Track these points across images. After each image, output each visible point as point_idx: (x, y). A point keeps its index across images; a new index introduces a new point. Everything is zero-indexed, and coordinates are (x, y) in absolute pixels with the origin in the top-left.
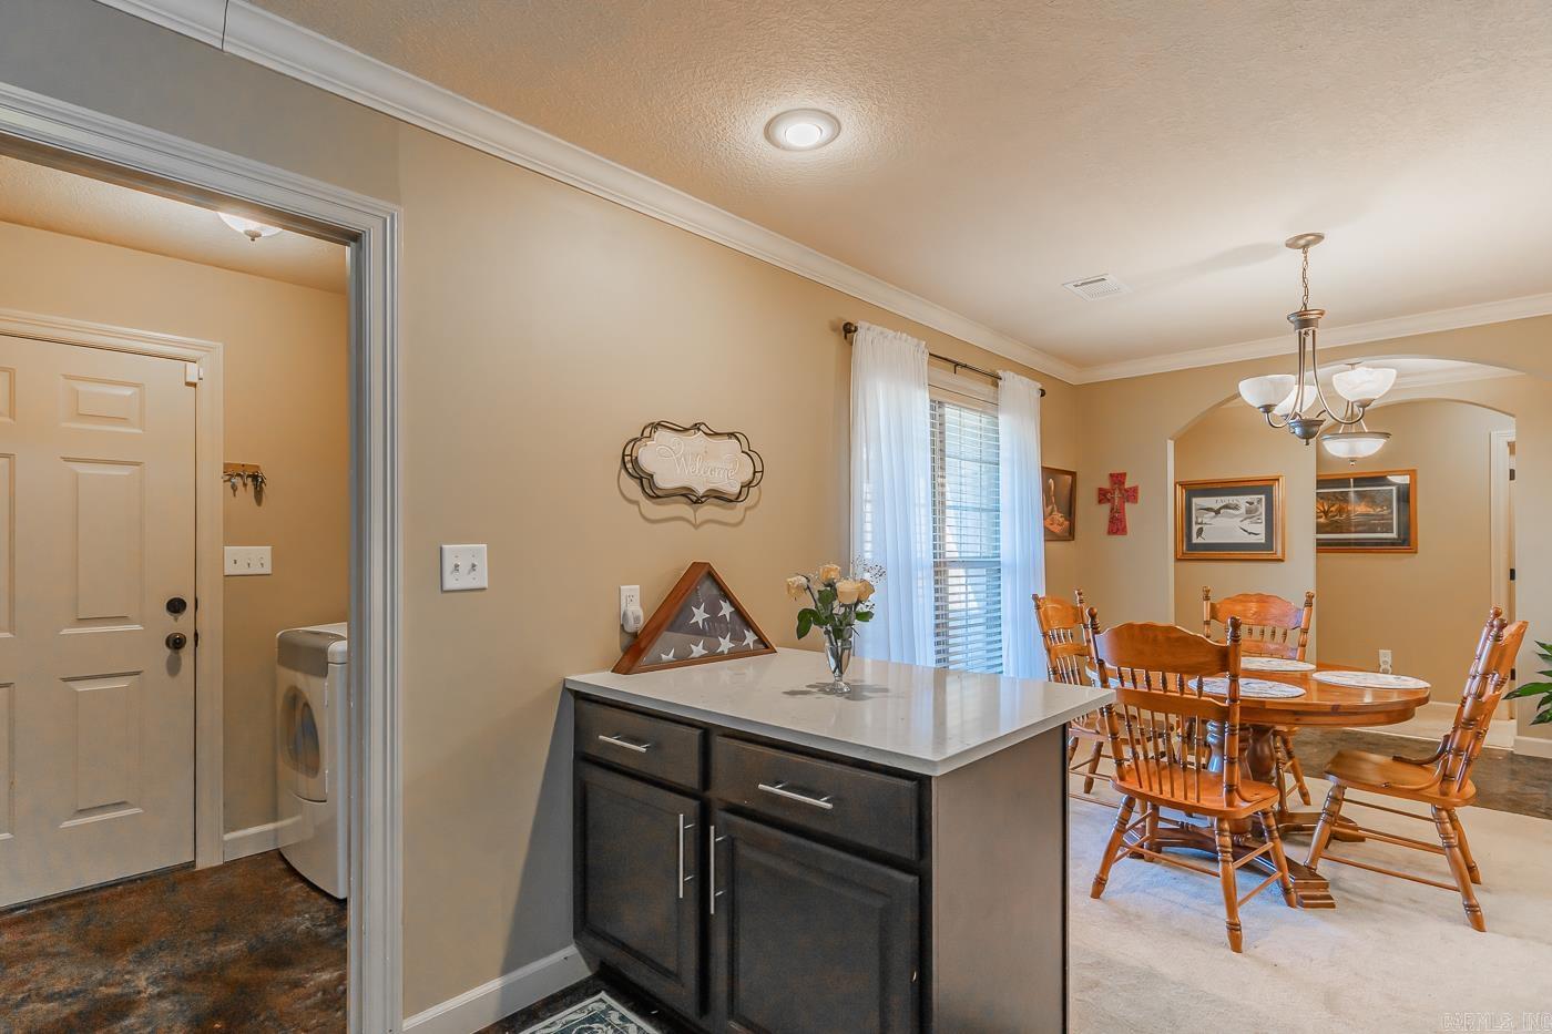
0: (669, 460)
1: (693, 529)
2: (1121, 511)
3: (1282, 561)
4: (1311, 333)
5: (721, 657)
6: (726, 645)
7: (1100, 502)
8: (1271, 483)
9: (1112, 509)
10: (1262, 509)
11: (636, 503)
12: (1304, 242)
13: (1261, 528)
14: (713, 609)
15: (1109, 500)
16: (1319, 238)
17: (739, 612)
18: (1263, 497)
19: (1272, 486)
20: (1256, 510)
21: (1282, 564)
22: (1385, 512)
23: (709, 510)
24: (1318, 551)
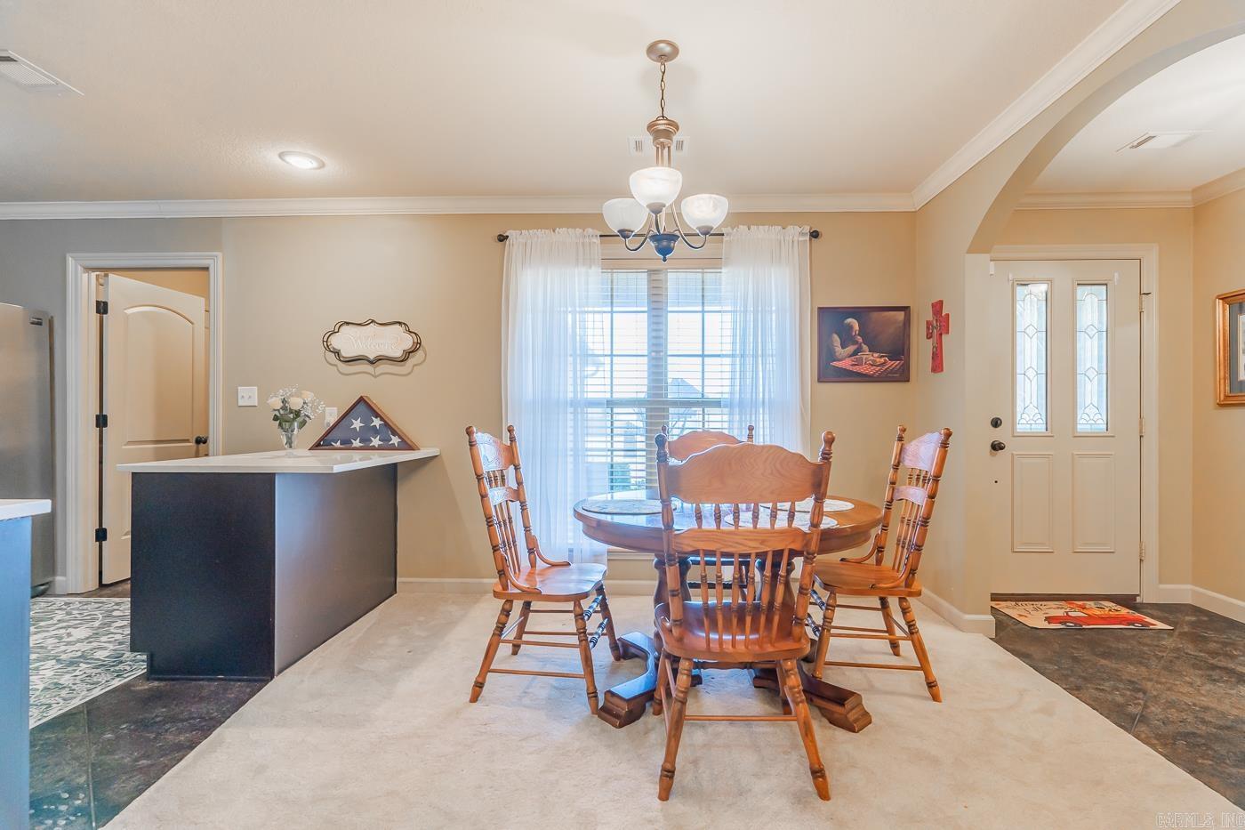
0: (349, 342)
1: (373, 378)
2: (939, 344)
5: (373, 448)
6: (376, 442)
7: (928, 337)
9: (933, 344)
11: (335, 365)
14: (366, 421)
15: (932, 333)
17: (386, 424)
23: (384, 367)
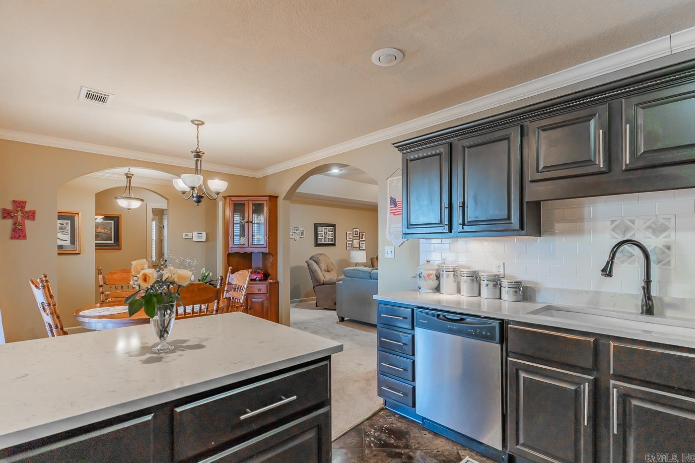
2: (23, 225)
3: (79, 254)
4: (200, 160)
7: (4, 218)
8: (73, 215)
9: (15, 224)
10: (69, 228)
12: (199, 123)
13: (68, 238)
15: (12, 217)
16: (203, 123)
18: (69, 221)
19: (74, 216)
20: (65, 228)
21: (79, 256)
22: (109, 232)
24: (96, 249)
